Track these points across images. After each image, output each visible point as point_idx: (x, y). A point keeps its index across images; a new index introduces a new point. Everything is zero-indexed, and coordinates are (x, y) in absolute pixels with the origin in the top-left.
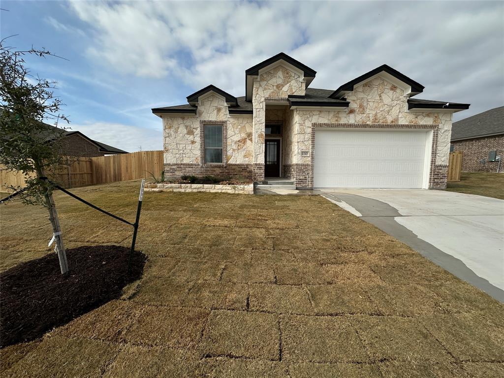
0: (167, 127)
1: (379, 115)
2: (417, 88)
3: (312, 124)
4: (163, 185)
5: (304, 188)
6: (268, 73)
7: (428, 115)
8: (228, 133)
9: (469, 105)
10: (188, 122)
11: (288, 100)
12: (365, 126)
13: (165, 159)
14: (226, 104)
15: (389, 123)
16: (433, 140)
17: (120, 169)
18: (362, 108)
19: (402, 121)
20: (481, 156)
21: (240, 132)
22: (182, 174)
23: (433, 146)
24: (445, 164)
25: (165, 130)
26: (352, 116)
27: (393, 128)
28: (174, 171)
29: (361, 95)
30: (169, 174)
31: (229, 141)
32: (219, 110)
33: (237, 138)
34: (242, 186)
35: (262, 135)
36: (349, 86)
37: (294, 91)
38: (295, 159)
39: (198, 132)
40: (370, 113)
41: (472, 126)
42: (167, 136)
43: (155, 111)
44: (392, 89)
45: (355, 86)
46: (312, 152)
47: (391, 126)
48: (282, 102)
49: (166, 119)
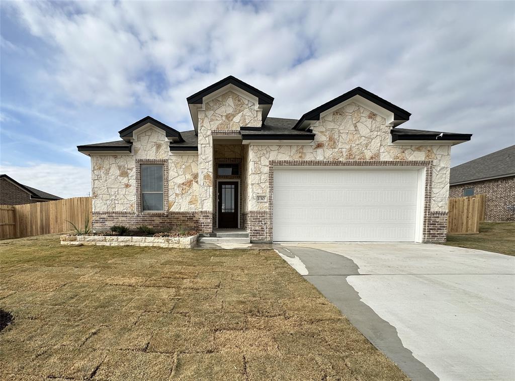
0: (96, 168)
1: (354, 150)
2: (402, 115)
3: (270, 162)
4: (84, 237)
5: (260, 242)
6: (216, 101)
7: (419, 149)
8: (170, 175)
9: (471, 135)
10: (121, 161)
11: (240, 133)
12: (337, 163)
13: (93, 207)
14: (166, 139)
15: (368, 159)
16: (427, 180)
17: (48, 219)
18: (333, 142)
19: (385, 157)
20: (510, 202)
21: (184, 174)
22: (112, 225)
23: (426, 188)
24: (444, 211)
25: (93, 171)
26: (320, 151)
27: (374, 165)
28: (104, 221)
29: (331, 125)
30: (98, 225)
31: (171, 184)
32: (159, 147)
33: (180, 180)
34: (177, 239)
35: (208, 176)
36: (314, 115)
37: (247, 121)
38: (251, 205)
39: (133, 173)
40: (342, 147)
41: (499, 163)
42: (96, 178)
43: (81, 148)
44: (370, 117)
45: (322, 115)
46: (270, 197)
47: (370, 163)
48: (233, 135)
49: (95, 159)
